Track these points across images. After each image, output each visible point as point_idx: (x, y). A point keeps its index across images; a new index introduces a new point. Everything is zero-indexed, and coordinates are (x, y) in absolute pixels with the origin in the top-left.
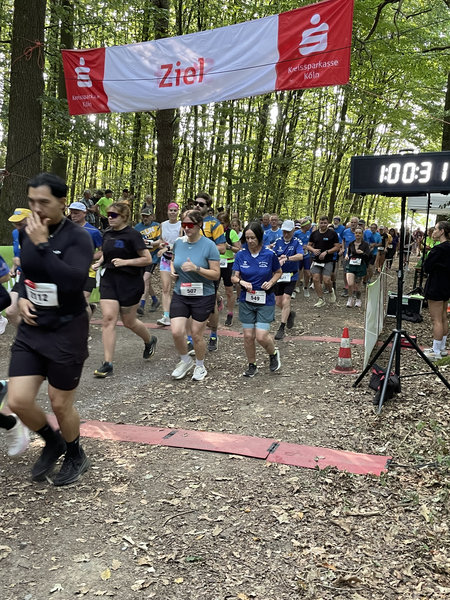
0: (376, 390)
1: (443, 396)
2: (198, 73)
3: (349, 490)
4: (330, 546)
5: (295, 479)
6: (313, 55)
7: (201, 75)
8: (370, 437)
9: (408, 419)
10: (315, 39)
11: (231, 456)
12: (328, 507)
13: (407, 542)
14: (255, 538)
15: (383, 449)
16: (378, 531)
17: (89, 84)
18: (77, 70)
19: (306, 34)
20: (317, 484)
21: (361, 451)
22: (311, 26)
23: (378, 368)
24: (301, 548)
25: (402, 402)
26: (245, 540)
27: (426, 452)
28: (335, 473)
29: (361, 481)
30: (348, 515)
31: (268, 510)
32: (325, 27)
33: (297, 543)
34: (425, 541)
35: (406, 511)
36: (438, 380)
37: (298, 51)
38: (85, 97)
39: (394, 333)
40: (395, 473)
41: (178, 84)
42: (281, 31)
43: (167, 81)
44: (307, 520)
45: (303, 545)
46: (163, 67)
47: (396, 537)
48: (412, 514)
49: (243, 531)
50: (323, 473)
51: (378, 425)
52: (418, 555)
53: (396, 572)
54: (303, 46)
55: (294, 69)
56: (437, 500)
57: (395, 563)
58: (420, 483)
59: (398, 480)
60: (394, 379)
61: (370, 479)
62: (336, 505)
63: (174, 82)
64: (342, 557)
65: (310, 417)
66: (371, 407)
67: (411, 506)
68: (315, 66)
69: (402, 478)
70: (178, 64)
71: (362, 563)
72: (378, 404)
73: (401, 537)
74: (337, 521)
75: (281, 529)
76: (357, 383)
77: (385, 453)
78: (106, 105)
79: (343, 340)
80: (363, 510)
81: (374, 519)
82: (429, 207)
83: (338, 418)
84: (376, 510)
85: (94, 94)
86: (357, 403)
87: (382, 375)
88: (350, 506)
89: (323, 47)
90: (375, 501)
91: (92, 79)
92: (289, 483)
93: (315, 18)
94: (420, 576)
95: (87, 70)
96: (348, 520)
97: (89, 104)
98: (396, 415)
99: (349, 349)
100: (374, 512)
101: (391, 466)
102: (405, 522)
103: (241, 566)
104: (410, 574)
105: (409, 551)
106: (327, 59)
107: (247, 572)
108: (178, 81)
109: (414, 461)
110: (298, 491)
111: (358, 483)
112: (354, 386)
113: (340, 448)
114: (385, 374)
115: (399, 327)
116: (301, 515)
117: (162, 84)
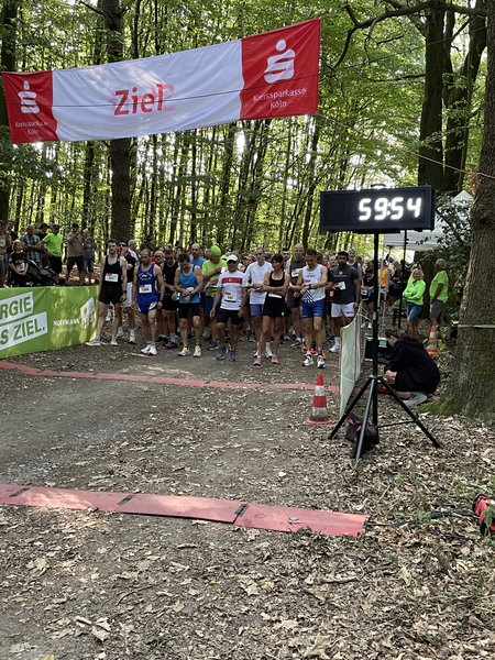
0: (353, 441)
1: (424, 446)
2: (157, 99)
3: (324, 554)
4: (303, 618)
5: (266, 544)
6: (280, 82)
7: (161, 101)
8: (346, 494)
9: (387, 472)
10: (280, 66)
11: (194, 522)
12: (301, 574)
13: (386, 609)
14: (221, 614)
15: (360, 507)
16: (356, 598)
17: (36, 110)
18: (21, 95)
19: (271, 60)
20: (290, 549)
21: (337, 510)
22: (276, 52)
23: (354, 418)
24: (272, 622)
25: (380, 454)
26: (209, 617)
27: (405, 508)
28: (309, 535)
29: (337, 543)
30: (323, 582)
31: (235, 581)
32: (291, 53)
33: (267, 617)
34: (405, 607)
35: (385, 574)
36: (418, 429)
37: (262, 78)
38: (30, 124)
39: (371, 379)
40: (374, 533)
41: (135, 111)
42: (245, 58)
43: (123, 108)
44: (278, 590)
45: (274, 619)
46: (118, 93)
47: (374, 604)
48: (391, 578)
49: (208, 606)
50: (297, 535)
51: (355, 481)
52: (398, 622)
53: (374, 644)
54: (268, 73)
55: (260, 97)
56: (417, 561)
57: (373, 633)
58: (400, 543)
59: (377, 540)
60: (372, 429)
61: (347, 541)
62: (310, 572)
63: (131, 109)
64: (316, 631)
65: (282, 474)
66: (348, 461)
67: (390, 569)
68: (281, 95)
69: (380, 539)
70: (135, 90)
71: (338, 635)
72: (354, 457)
73: (379, 604)
74: (311, 590)
75: (249, 601)
76: (332, 434)
77: (362, 511)
78: (55, 134)
79: (318, 387)
80: (339, 576)
81: (350, 586)
82: (406, 243)
83: (312, 475)
84: (353, 575)
85: (40, 121)
86: (333, 456)
87: (359, 425)
88: (325, 572)
89: (290, 75)
90: (352, 565)
91: (39, 104)
92: (258, 549)
93: (281, 44)
94: (401, 646)
95: (34, 95)
96: (323, 588)
97: (35, 132)
98: (374, 468)
99: (324, 397)
100: (350, 578)
101: (369, 526)
102: (384, 587)
103: (204, 647)
104: (389, 645)
105: (388, 620)
106: (293, 88)
107: (212, 652)
108: (135, 107)
109: (393, 518)
110: (269, 558)
111: (334, 546)
112: (330, 438)
113: (315, 507)
114: (361, 424)
115: (375, 372)
116: (272, 585)
117: (117, 112)
